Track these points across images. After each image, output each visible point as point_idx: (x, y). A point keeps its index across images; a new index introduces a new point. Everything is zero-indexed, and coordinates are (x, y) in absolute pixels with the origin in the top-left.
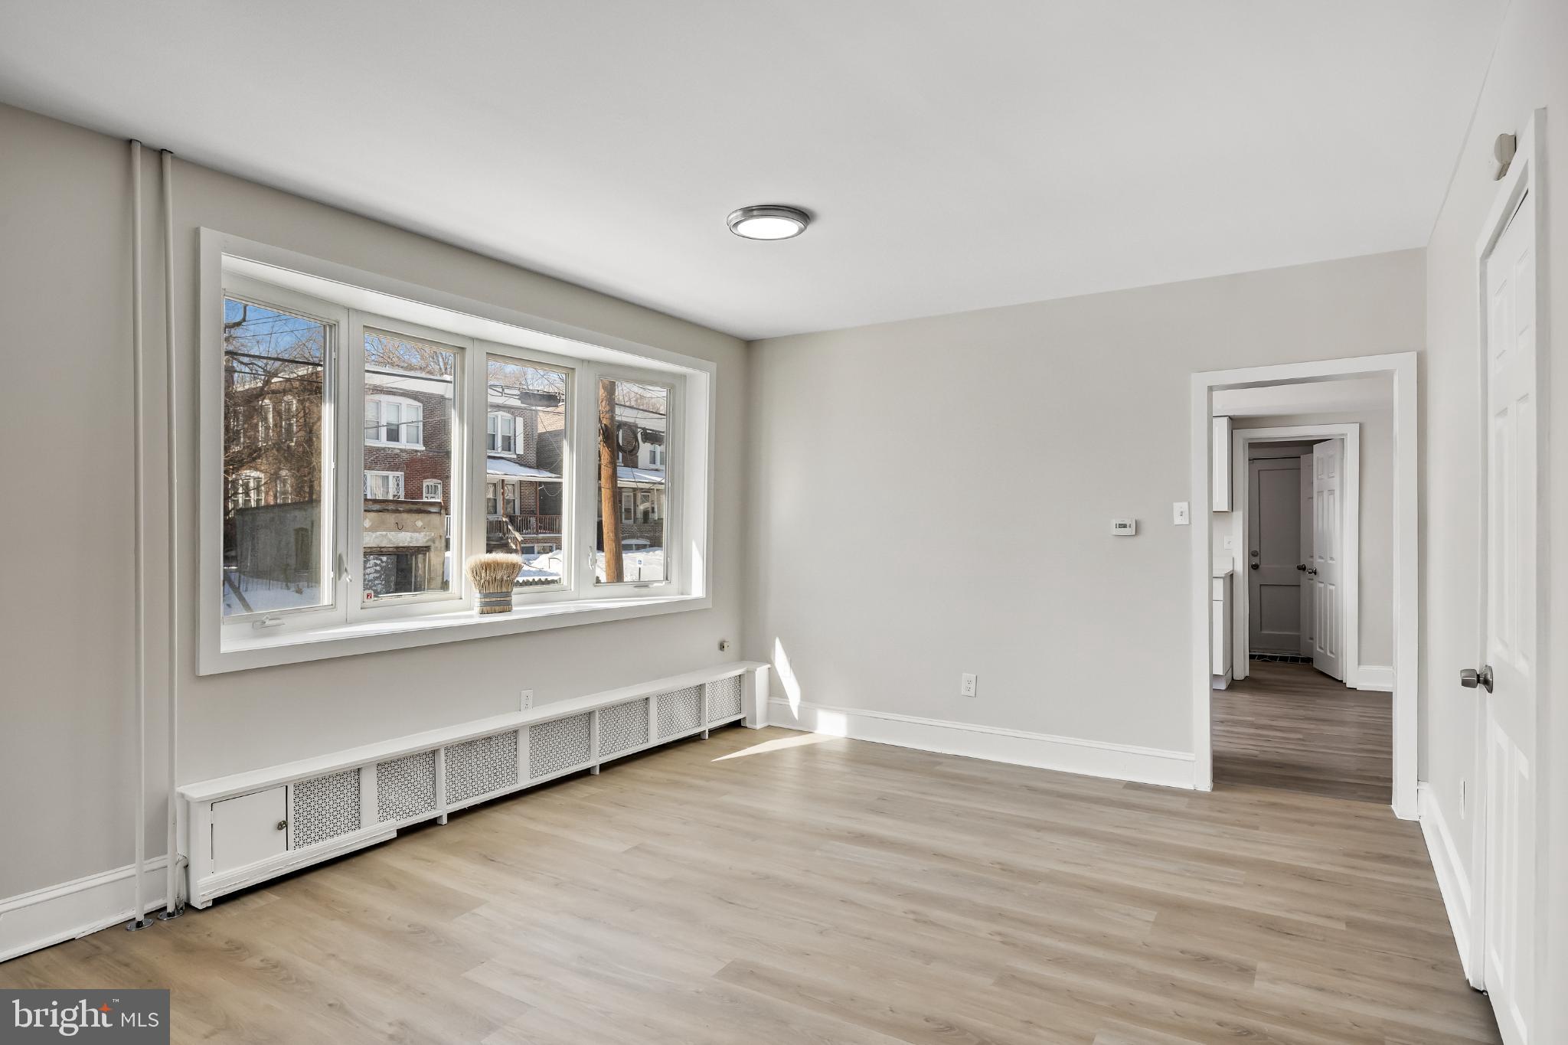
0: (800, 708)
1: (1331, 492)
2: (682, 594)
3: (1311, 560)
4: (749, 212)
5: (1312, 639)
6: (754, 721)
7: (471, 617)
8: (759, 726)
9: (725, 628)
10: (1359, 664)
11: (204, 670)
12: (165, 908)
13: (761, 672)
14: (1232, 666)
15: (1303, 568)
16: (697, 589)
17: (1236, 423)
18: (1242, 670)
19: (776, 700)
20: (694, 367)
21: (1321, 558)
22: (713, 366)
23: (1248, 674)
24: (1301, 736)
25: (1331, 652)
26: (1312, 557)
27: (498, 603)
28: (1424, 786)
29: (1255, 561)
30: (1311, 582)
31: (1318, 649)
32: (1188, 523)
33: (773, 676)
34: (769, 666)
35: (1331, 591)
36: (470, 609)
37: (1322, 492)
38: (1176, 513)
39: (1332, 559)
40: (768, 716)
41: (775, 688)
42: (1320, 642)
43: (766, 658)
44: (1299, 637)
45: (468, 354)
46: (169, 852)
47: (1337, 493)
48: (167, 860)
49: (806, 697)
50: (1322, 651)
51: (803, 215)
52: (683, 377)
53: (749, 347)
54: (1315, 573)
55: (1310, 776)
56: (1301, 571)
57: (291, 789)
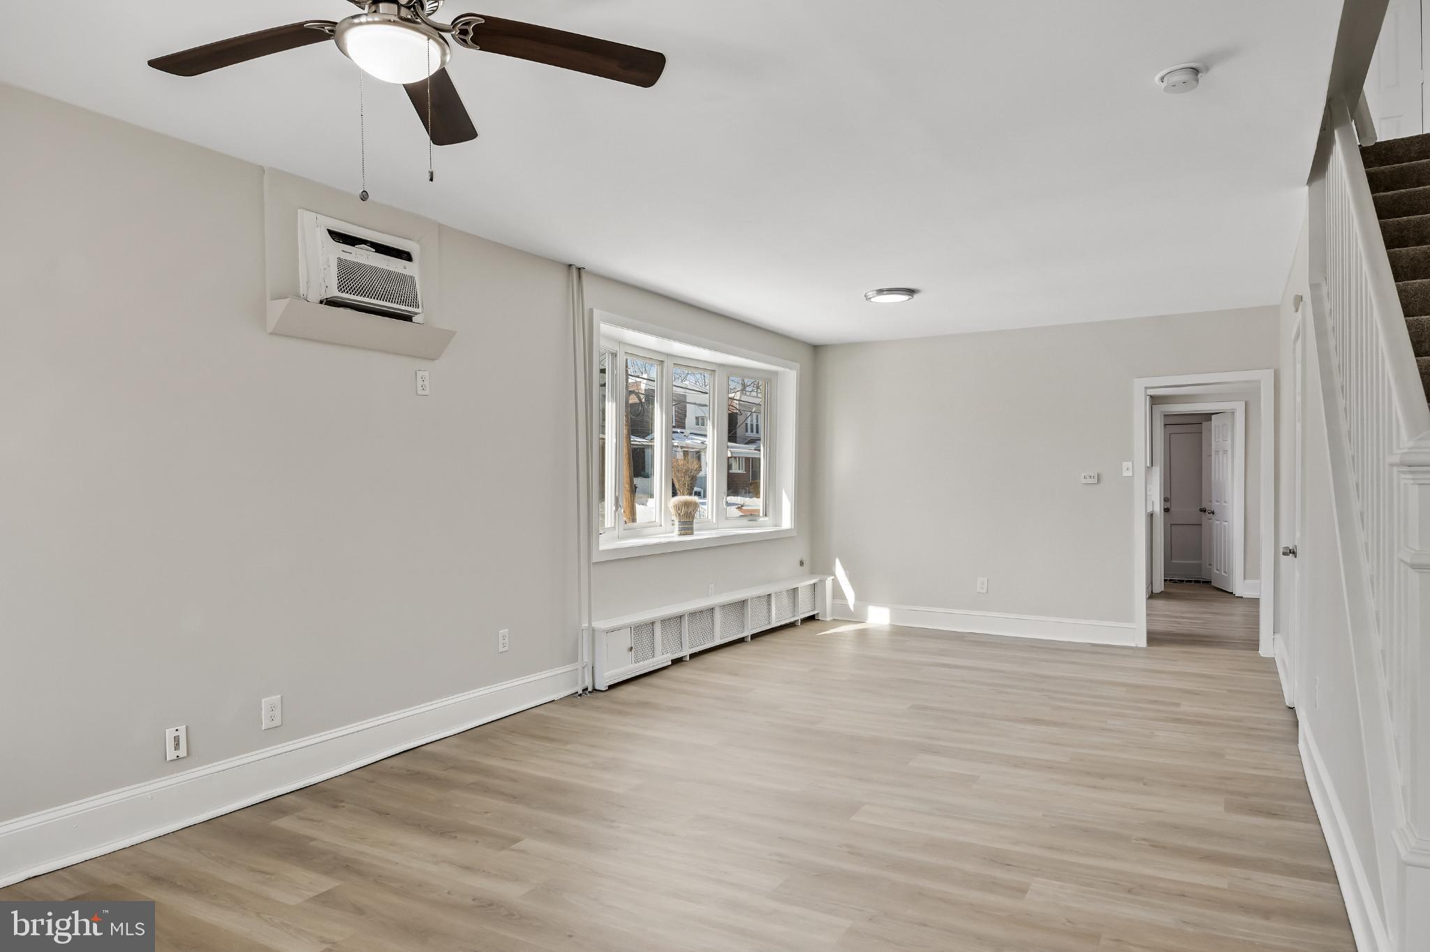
0: (855, 606)
1: (1225, 452)
2: (776, 526)
3: (1209, 503)
4: (880, 292)
5: (1210, 565)
6: (825, 615)
7: (672, 537)
8: (829, 619)
9: (800, 550)
10: (1244, 579)
11: (595, 559)
12: (587, 689)
13: (829, 581)
14: (1152, 583)
15: (1203, 510)
16: (787, 522)
17: (1155, 400)
18: (1159, 586)
19: (838, 602)
20: (787, 367)
21: (1217, 501)
22: (798, 365)
23: (1163, 589)
24: (1203, 622)
25: (1225, 572)
26: (1211, 501)
27: (688, 529)
28: (1277, 636)
29: (1168, 505)
30: (1210, 521)
31: (1216, 571)
32: (1131, 475)
33: (836, 584)
34: (833, 577)
35: (1225, 526)
36: (673, 532)
37: (1218, 451)
38: (1124, 469)
39: (1225, 502)
40: (833, 613)
41: (838, 593)
42: (1217, 566)
43: (831, 572)
44: (1200, 565)
45: (665, 364)
46: (579, 660)
47: (1229, 452)
48: (578, 665)
49: (860, 597)
50: (1218, 572)
51: (911, 292)
52: (776, 373)
53: (816, 350)
54: (1213, 513)
55: (1207, 640)
56: (1203, 513)
57: (632, 628)
